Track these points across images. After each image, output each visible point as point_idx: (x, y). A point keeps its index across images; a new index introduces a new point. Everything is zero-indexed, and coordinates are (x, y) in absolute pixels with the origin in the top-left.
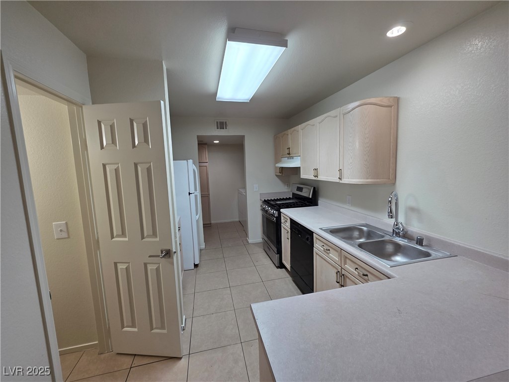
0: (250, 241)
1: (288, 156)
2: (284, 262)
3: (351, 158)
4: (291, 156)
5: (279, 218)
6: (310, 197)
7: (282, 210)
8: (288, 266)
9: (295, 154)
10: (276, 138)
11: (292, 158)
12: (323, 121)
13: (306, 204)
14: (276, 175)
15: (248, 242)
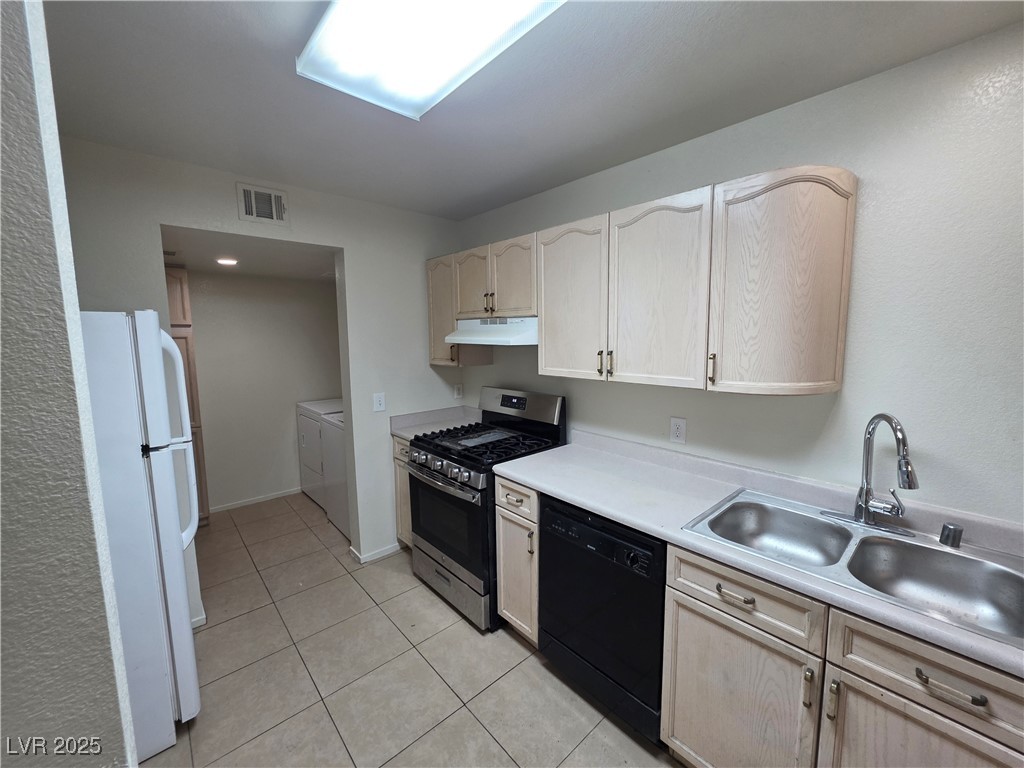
0: (364, 557)
1: (488, 314)
2: (504, 612)
3: (755, 324)
4: (495, 314)
5: (489, 493)
6: (555, 423)
7: (497, 468)
8: (530, 628)
9: (516, 309)
10: (433, 265)
11: (503, 320)
12: (635, 220)
13: (546, 443)
14: (433, 366)
15: (357, 560)
